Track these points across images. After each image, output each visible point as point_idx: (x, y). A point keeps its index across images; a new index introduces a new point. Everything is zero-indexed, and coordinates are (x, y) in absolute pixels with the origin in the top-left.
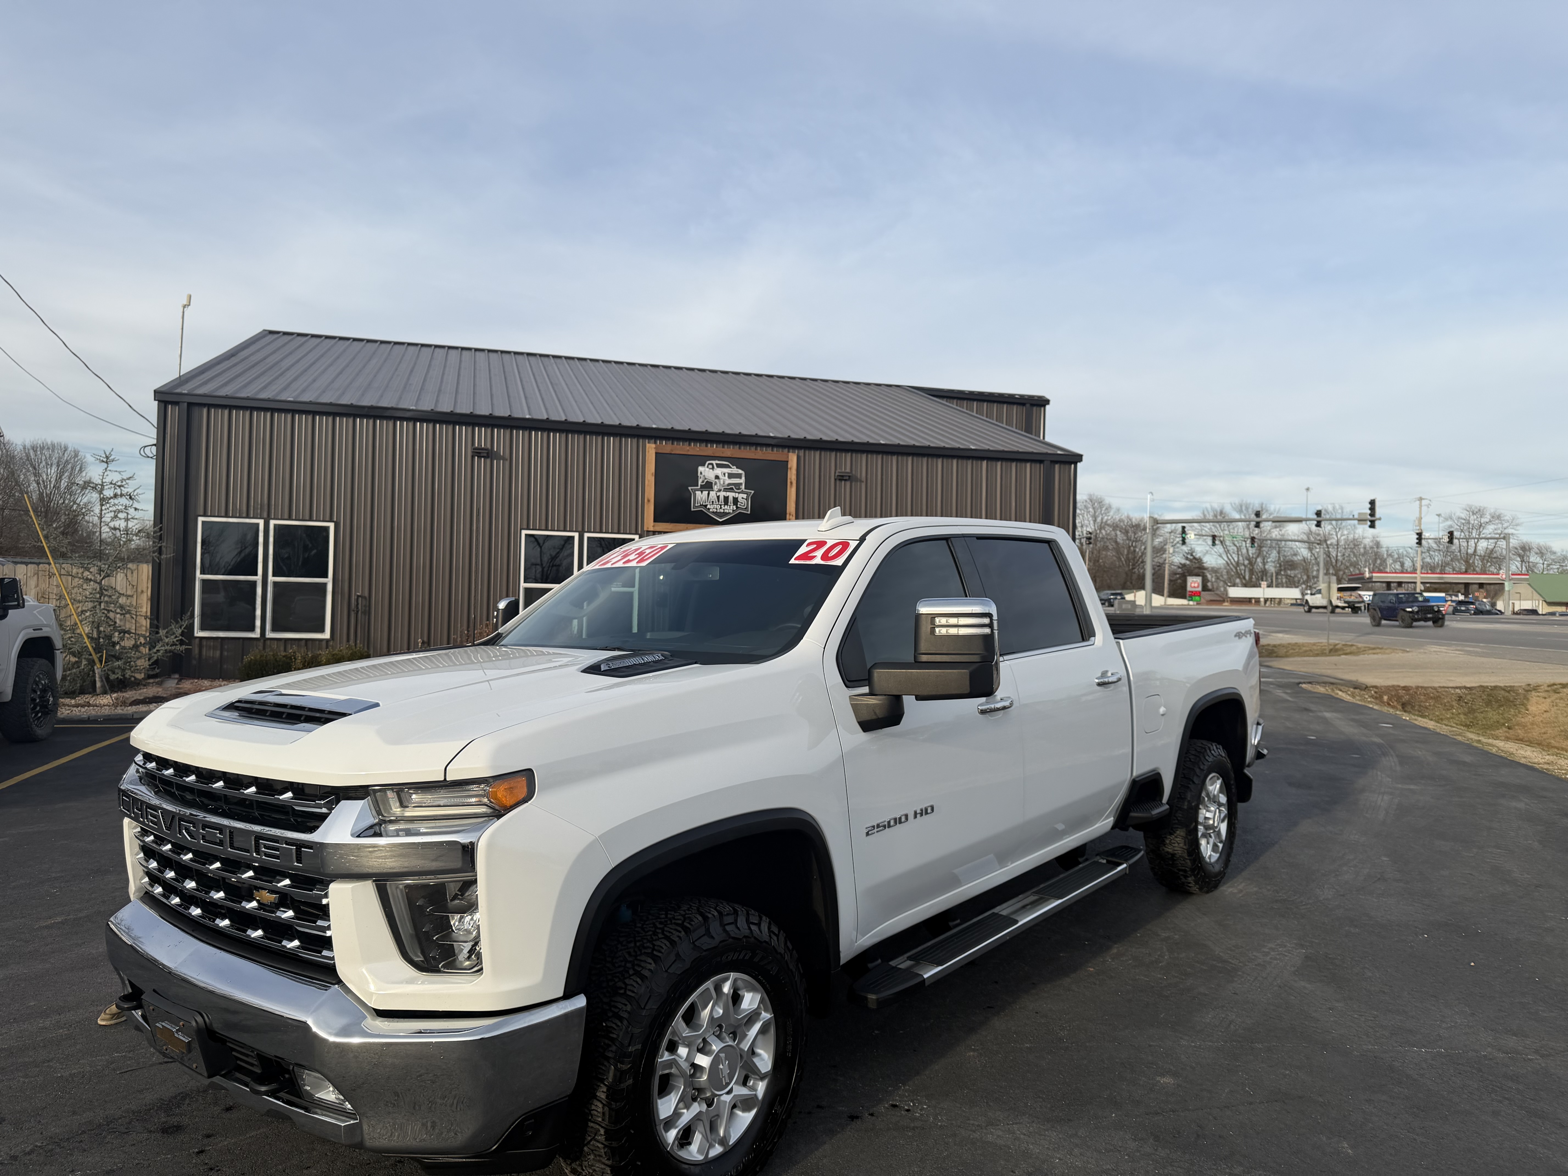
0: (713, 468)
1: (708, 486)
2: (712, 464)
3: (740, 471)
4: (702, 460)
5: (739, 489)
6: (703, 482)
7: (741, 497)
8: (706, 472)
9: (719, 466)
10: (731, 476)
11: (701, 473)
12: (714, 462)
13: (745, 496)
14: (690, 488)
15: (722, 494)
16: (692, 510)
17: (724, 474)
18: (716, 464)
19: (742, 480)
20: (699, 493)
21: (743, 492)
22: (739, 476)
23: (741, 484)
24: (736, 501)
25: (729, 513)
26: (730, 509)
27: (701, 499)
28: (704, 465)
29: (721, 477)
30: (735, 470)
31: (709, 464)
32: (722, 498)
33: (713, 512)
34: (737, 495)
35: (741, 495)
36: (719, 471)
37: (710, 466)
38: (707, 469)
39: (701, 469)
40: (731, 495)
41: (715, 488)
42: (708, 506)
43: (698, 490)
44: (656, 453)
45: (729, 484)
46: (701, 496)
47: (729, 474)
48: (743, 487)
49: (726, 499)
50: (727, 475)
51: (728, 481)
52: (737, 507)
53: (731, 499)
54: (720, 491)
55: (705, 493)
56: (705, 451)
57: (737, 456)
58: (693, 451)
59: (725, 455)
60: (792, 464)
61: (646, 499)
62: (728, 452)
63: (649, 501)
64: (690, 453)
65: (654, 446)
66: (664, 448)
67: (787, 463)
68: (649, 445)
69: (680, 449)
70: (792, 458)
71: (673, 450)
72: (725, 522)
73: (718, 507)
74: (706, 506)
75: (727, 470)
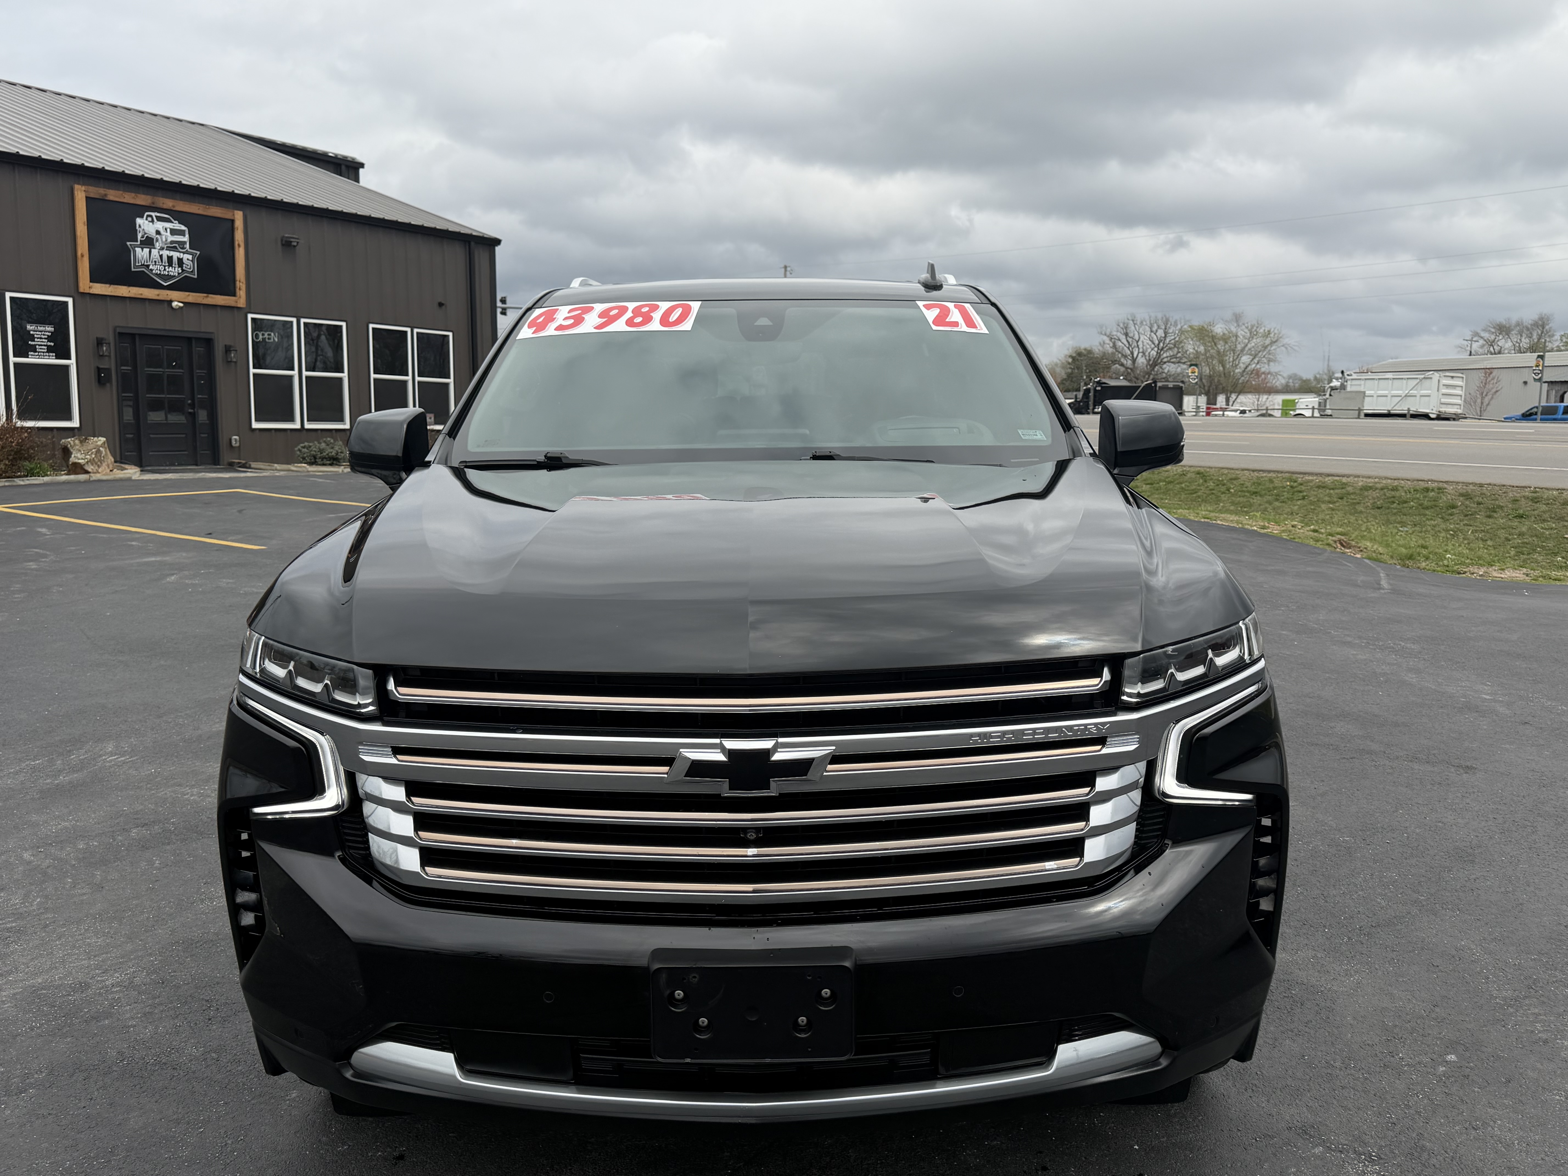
1: (148, 242)
2: (151, 216)
3: (183, 228)
4: (140, 210)
6: (143, 237)
8: (146, 225)
9: (159, 219)
11: (140, 226)
12: (153, 214)
14: (128, 243)
16: (133, 270)
17: (166, 229)
18: (156, 216)
19: (186, 238)
20: (138, 250)
21: (187, 253)
23: (185, 243)
24: (180, 262)
25: (172, 277)
26: (174, 271)
27: (142, 257)
28: (141, 216)
29: (162, 232)
30: (177, 226)
31: (148, 216)
32: (165, 258)
33: (157, 274)
34: (181, 255)
36: (160, 225)
37: (150, 219)
38: (147, 222)
39: (139, 221)
40: (175, 255)
41: (157, 245)
42: (151, 267)
43: (137, 246)
44: (87, 197)
45: (172, 242)
46: (142, 254)
47: (171, 229)
48: (188, 246)
50: (168, 230)
51: (171, 238)
52: (183, 270)
54: (162, 249)
55: (146, 250)
56: (142, 199)
57: (178, 208)
58: (128, 198)
59: (165, 207)
60: (239, 223)
61: (79, 254)
62: (168, 203)
63: (82, 256)
64: (125, 201)
65: (83, 188)
66: (97, 191)
67: (233, 221)
68: (77, 187)
69: (114, 195)
70: (238, 217)
71: (106, 195)
72: (169, 288)
73: (162, 268)
74: (148, 266)
75: (169, 225)
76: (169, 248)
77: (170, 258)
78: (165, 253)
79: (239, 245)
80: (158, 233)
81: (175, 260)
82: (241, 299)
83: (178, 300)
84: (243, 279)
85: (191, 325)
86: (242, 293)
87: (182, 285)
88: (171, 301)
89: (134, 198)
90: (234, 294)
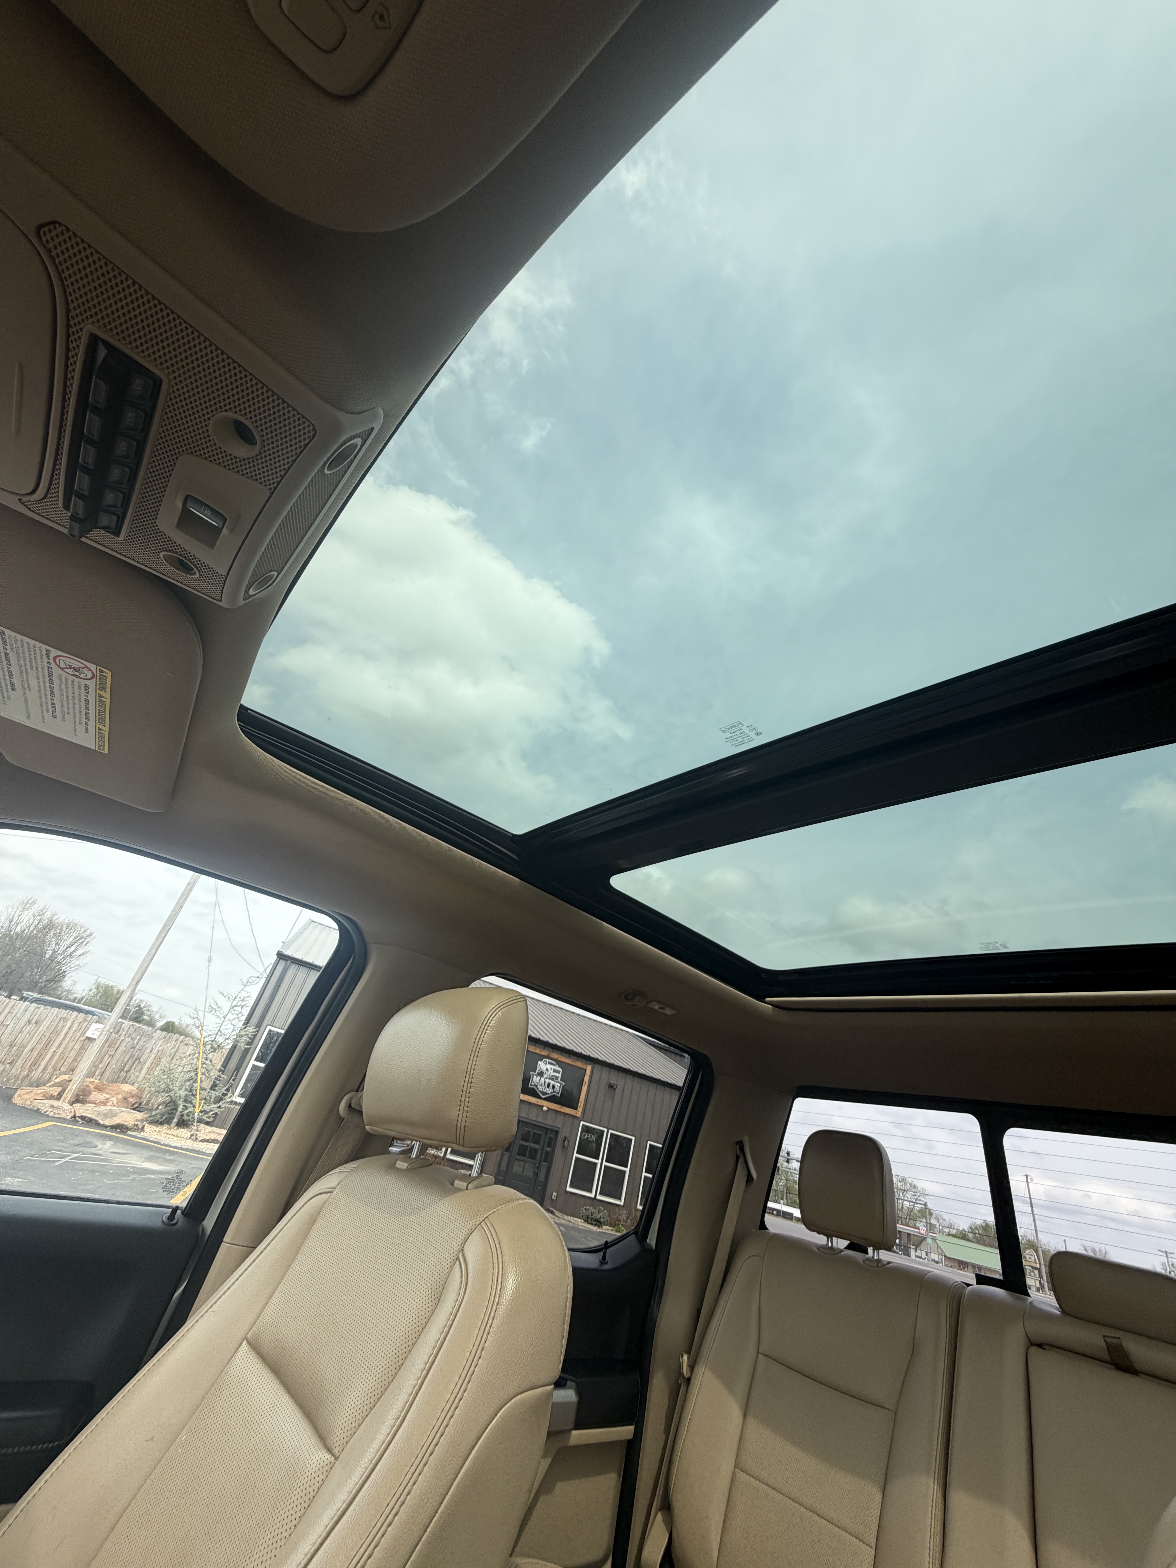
0: (546, 1064)
1: (541, 1074)
3: (560, 1069)
5: (557, 1080)
6: (539, 1071)
7: (557, 1085)
8: (542, 1065)
9: (550, 1063)
10: (555, 1071)
11: (539, 1065)
12: (547, 1060)
13: (559, 1085)
14: (531, 1073)
16: (529, 1086)
17: (551, 1069)
18: (548, 1062)
19: (560, 1075)
20: (535, 1077)
21: (559, 1082)
22: (559, 1072)
23: (558, 1077)
24: (554, 1087)
25: (548, 1094)
26: (549, 1091)
27: (536, 1081)
28: (541, 1060)
29: (549, 1069)
30: (557, 1068)
32: (547, 1083)
33: (540, 1091)
34: (555, 1083)
36: (549, 1066)
37: (545, 1062)
39: (540, 1062)
40: (552, 1082)
41: (545, 1076)
43: (536, 1074)
45: (552, 1076)
46: (536, 1079)
48: (559, 1079)
50: (553, 1069)
51: (552, 1074)
52: (554, 1091)
54: (546, 1078)
55: (539, 1078)
56: (544, 1053)
57: (560, 1059)
58: (538, 1051)
59: (554, 1057)
60: (588, 1072)
62: (555, 1056)
64: (536, 1052)
67: (586, 1070)
69: (533, 1048)
70: (589, 1068)
72: (545, 1099)
73: (544, 1088)
74: (537, 1086)
75: (553, 1067)
76: (550, 1079)
77: (549, 1084)
78: (548, 1081)
79: (585, 1084)
80: (547, 1070)
81: (551, 1085)
82: (579, 1113)
83: (546, 1106)
84: (583, 1101)
85: (550, 1122)
86: (580, 1109)
87: (552, 1099)
88: (543, 1106)
89: (541, 1051)
90: (576, 1109)
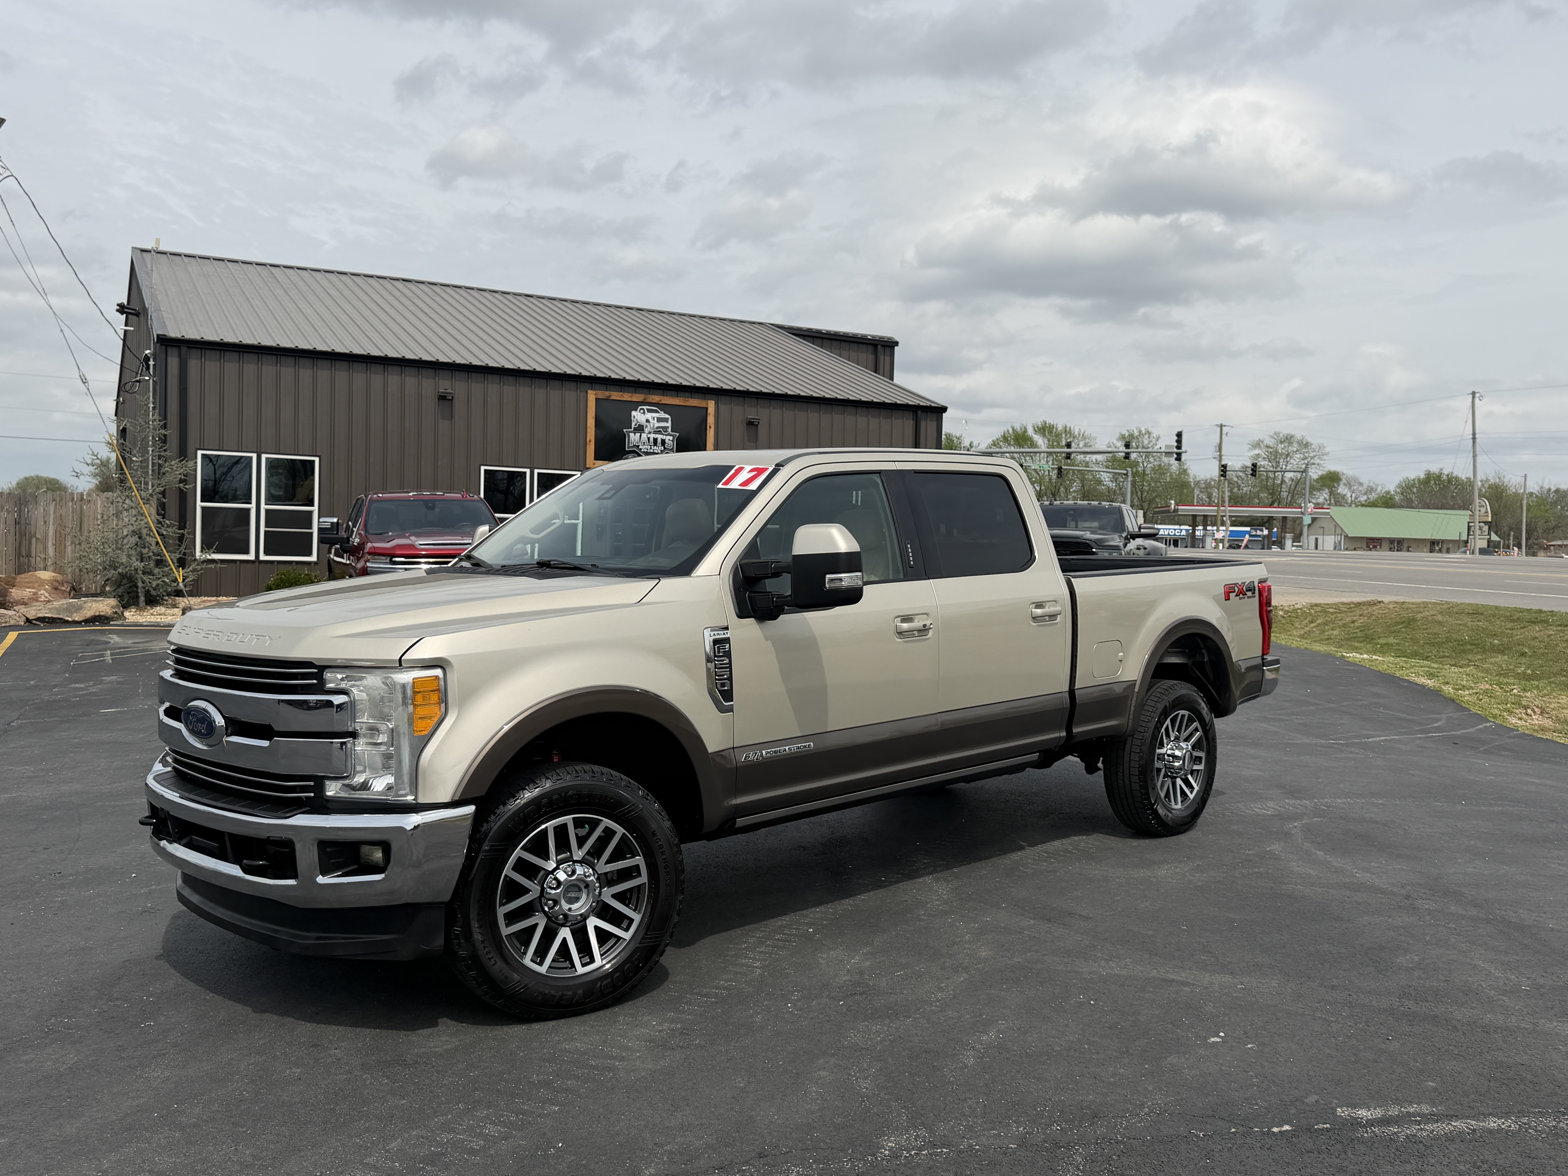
0: (644, 413)
1: (640, 429)
2: (643, 409)
3: (667, 416)
4: (635, 406)
5: (666, 431)
6: (636, 425)
7: (668, 439)
8: (638, 417)
9: (649, 411)
10: (659, 420)
11: (634, 417)
12: (645, 407)
13: (671, 438)
14: (625, 430)
15: (652, 436)
16: (627, 449)
17: (654, 418)
18: (647, 409)
19: (669, 424)
20: (632, 435)
21: (669, 435)
22: (666, 420)
23: (668, 427)
24: (663, 442)
26: (658, 449)
27: (635, 440)
28: (636, 410)
29: (651, 420)
30: (662, 415)
31: (641, 409)
32: (652, 440)
33: (644, 452)
34: (664, 437)
35: (668, 437)
36: (649, 416)
37: (642, 411)
38: (639, 414)
39: (634, 413)
40: (660, 437)
41: (646, 430)
42: (640, 447)
43: (631, 432)
44: (596, 399)
45: (658, 428)
46: (634, 438)
47: (657, 418)
48: (670, 430)
49: (655, 440)
51: (657, 425)
52: (665, 448)
53: (659, 441)
54: (650, 433)
55: (638, 435)
56: (637, 397)
57: (663, 402)
58: (627, 397)
59: (654, 401)
60: (711, 410)
61: (588, 440)
62: (656, 398)
63: (590, 441)
64: (624, 399)
65: (594, 392)
66: (603, 394)
67: (707, 408)
68: (589, 391)
69: (616, 395)
70: (711, 405)
71: (610, 396)
73: (649, 447)
74: (638, 446)
75: (656, 415)
76: (655, 432)
79: (710, 427)
80: (648, 421)
89: (631, 397)
